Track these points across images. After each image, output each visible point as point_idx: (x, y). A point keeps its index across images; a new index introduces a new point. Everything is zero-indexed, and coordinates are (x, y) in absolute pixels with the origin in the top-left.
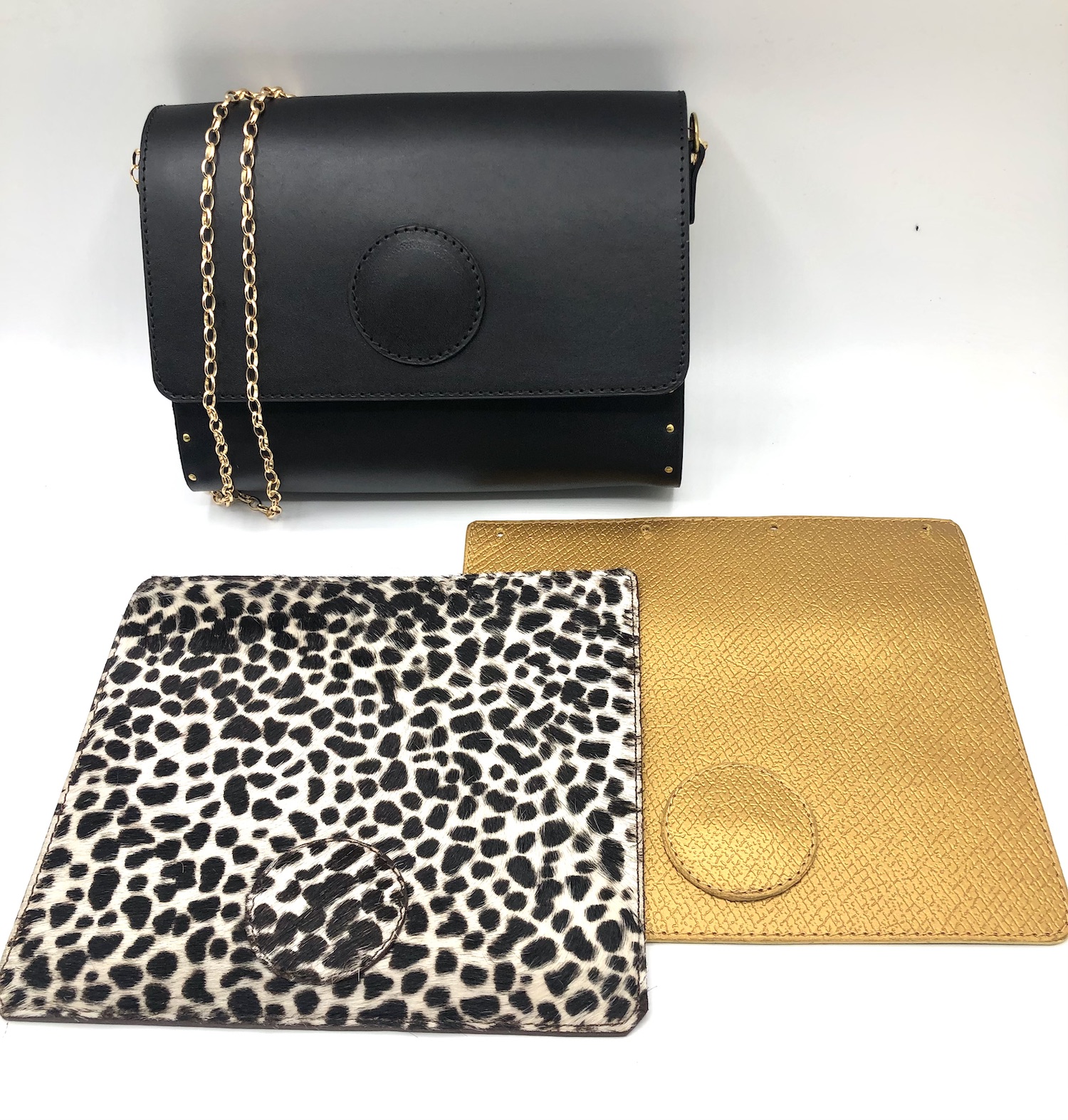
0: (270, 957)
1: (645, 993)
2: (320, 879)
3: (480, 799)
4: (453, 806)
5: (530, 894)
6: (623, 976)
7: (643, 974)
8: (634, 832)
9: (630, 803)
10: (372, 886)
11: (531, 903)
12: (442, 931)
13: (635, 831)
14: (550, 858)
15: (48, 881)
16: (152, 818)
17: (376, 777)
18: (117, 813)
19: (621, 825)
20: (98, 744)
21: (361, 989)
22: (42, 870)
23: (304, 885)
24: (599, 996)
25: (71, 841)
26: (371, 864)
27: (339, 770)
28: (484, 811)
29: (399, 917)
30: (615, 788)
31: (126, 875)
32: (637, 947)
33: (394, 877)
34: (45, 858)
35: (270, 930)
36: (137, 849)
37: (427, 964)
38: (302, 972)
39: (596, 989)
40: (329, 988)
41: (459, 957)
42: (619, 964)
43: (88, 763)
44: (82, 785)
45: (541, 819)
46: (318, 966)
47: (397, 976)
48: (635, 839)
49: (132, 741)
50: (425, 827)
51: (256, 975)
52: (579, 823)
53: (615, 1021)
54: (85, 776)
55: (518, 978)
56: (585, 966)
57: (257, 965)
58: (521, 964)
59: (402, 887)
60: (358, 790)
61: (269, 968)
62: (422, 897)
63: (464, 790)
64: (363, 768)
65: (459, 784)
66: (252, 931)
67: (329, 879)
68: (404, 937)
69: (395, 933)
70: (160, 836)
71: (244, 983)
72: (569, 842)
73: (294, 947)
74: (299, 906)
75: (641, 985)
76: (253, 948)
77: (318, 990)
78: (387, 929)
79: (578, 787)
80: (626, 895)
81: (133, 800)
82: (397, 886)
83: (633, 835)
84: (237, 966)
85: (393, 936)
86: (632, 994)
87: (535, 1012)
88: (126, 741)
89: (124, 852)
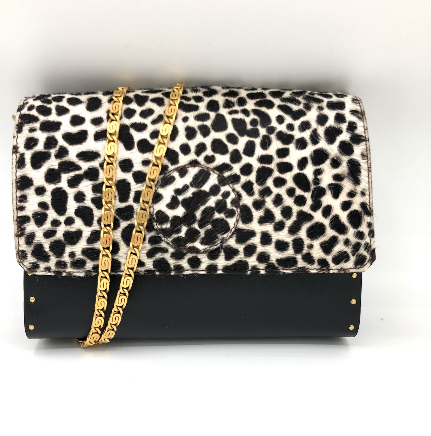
0: (170, 240)
1: (374, 250)
2: (189, 193)
3: (273, 137)
4: (258, 141)
5: (308, 195)
6: (363, 242)
7: (373, 240)
8: (365, 154)
9: (361, 136)
10: (219, 197)
11: (309, 202)
12: (262, 221)
13: (366, 152)
14: (318, 172)
15: (23, 198)
16: (76, 153)
17: (208, 123)
18: (53, 151)
19: (358, 150)
20: (31, 108)
21: (222, 255)
22: (18, 191)
23: (180, 198)
24: (350, 254)
25: (28, 171)
26: (216, 182)
27: (185, 119)
28: (276, 145)
29: (237, 214)
30: (352, 127)
31: (71, 192)
32: (370, 225)
33: (230, 190)
34: (16, 183)
35: (167, 226)
36: (72, 174)
37: (256, 240)
38: (190, 248)
39: (348, 250)
40: (205, 255)
41: (272, 235)
42: (360, 235)
43: (26, 119)
44: (25, 134)
45: (310, 149)
46: (197, 244)
47: (241, 248)
48: (366, 158)
49: (53, 106)
50: (243, 156)
51: (165, 251)
52: (333, 150)
53: (359, 266)
54: (26, 128)
55: (306, 246)
56: (342, 238)
57: (163, 245)
58: (307, 238)
59: (236, 196)
60: (199, 132)
61: (171, 246)
62: (247, 200)
63: (263, 131)
64: (199, 118)
65: (259, 127)
66: (157, 226)
67: (194, 194)
68: (241, 226)
69: (236, 223)
70: (85, 166)
71: (159, 256)
72: (328, 162)
73: (182, 234)
74: (180, 211)
75: (372, 246)
76: (160, 236)
77: (200, 256)
78: (231, 222)
79: (330, 127)
80: (363, 194)
81: (62, 142)
82: (232, 196)
83: (365, 155)
84: (154, 246)
85: (235, 226)
86: (368, 252)
87: (316, 264)
88: (49, 106)
89: (65, 177)
